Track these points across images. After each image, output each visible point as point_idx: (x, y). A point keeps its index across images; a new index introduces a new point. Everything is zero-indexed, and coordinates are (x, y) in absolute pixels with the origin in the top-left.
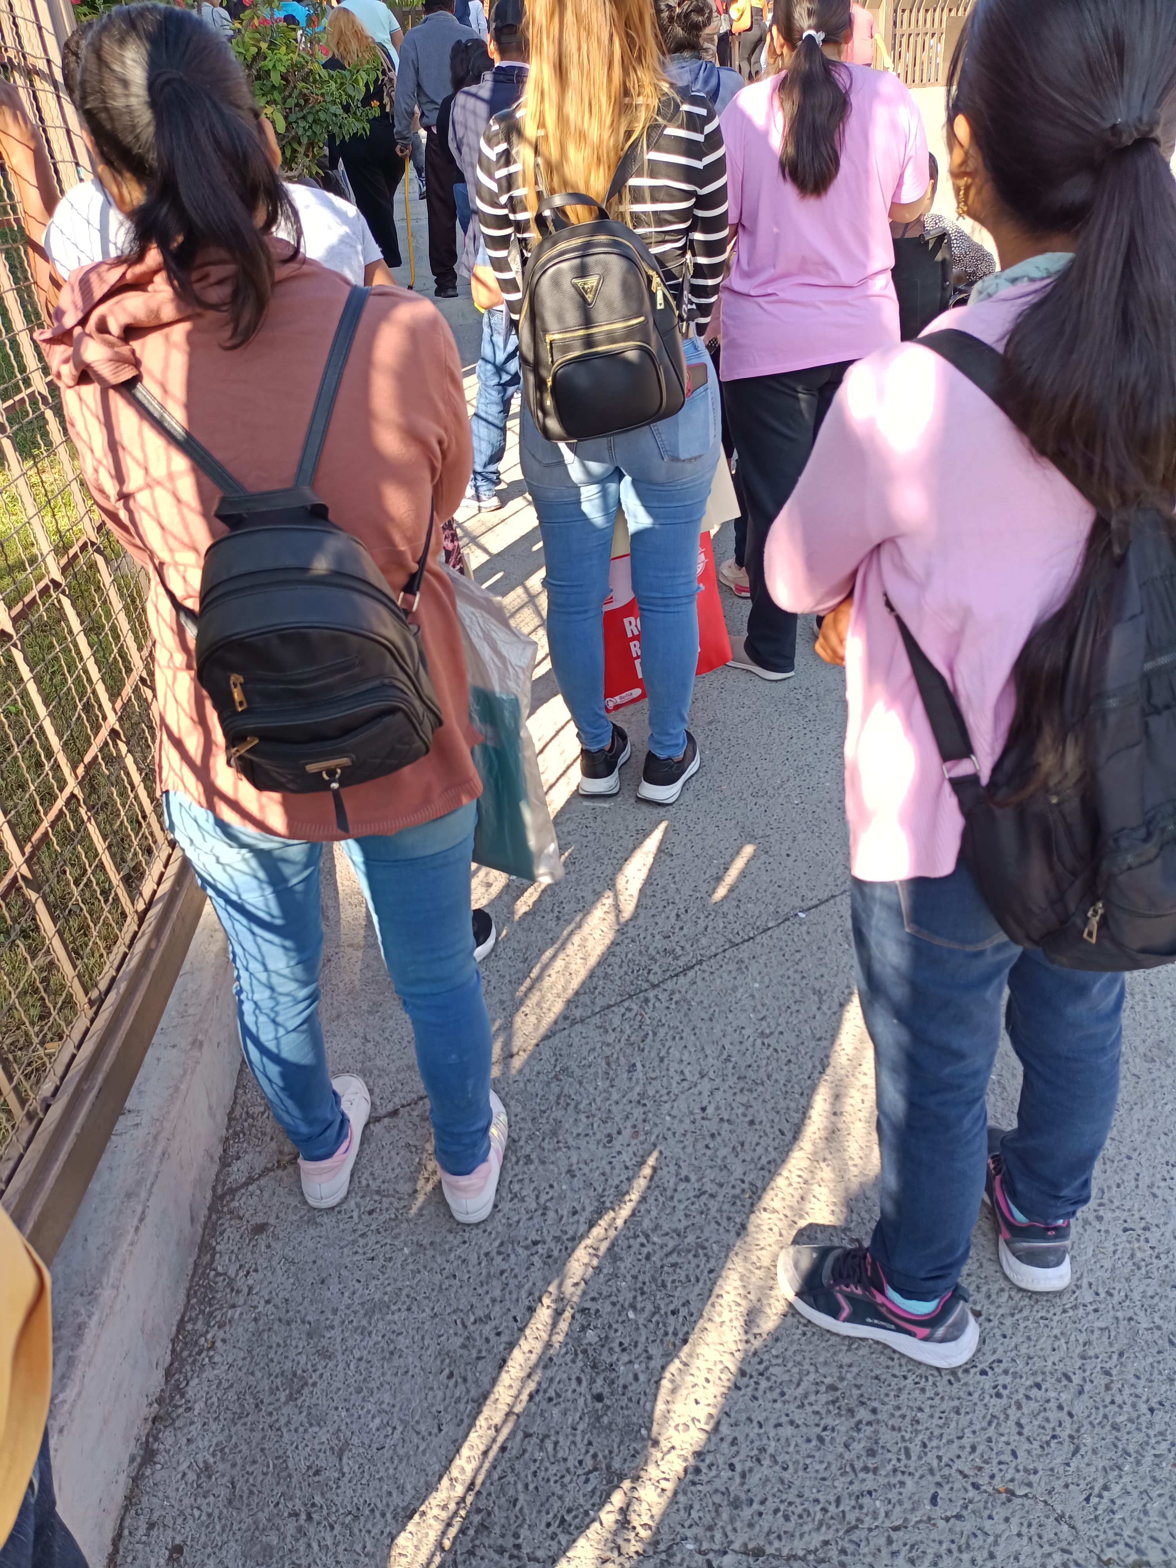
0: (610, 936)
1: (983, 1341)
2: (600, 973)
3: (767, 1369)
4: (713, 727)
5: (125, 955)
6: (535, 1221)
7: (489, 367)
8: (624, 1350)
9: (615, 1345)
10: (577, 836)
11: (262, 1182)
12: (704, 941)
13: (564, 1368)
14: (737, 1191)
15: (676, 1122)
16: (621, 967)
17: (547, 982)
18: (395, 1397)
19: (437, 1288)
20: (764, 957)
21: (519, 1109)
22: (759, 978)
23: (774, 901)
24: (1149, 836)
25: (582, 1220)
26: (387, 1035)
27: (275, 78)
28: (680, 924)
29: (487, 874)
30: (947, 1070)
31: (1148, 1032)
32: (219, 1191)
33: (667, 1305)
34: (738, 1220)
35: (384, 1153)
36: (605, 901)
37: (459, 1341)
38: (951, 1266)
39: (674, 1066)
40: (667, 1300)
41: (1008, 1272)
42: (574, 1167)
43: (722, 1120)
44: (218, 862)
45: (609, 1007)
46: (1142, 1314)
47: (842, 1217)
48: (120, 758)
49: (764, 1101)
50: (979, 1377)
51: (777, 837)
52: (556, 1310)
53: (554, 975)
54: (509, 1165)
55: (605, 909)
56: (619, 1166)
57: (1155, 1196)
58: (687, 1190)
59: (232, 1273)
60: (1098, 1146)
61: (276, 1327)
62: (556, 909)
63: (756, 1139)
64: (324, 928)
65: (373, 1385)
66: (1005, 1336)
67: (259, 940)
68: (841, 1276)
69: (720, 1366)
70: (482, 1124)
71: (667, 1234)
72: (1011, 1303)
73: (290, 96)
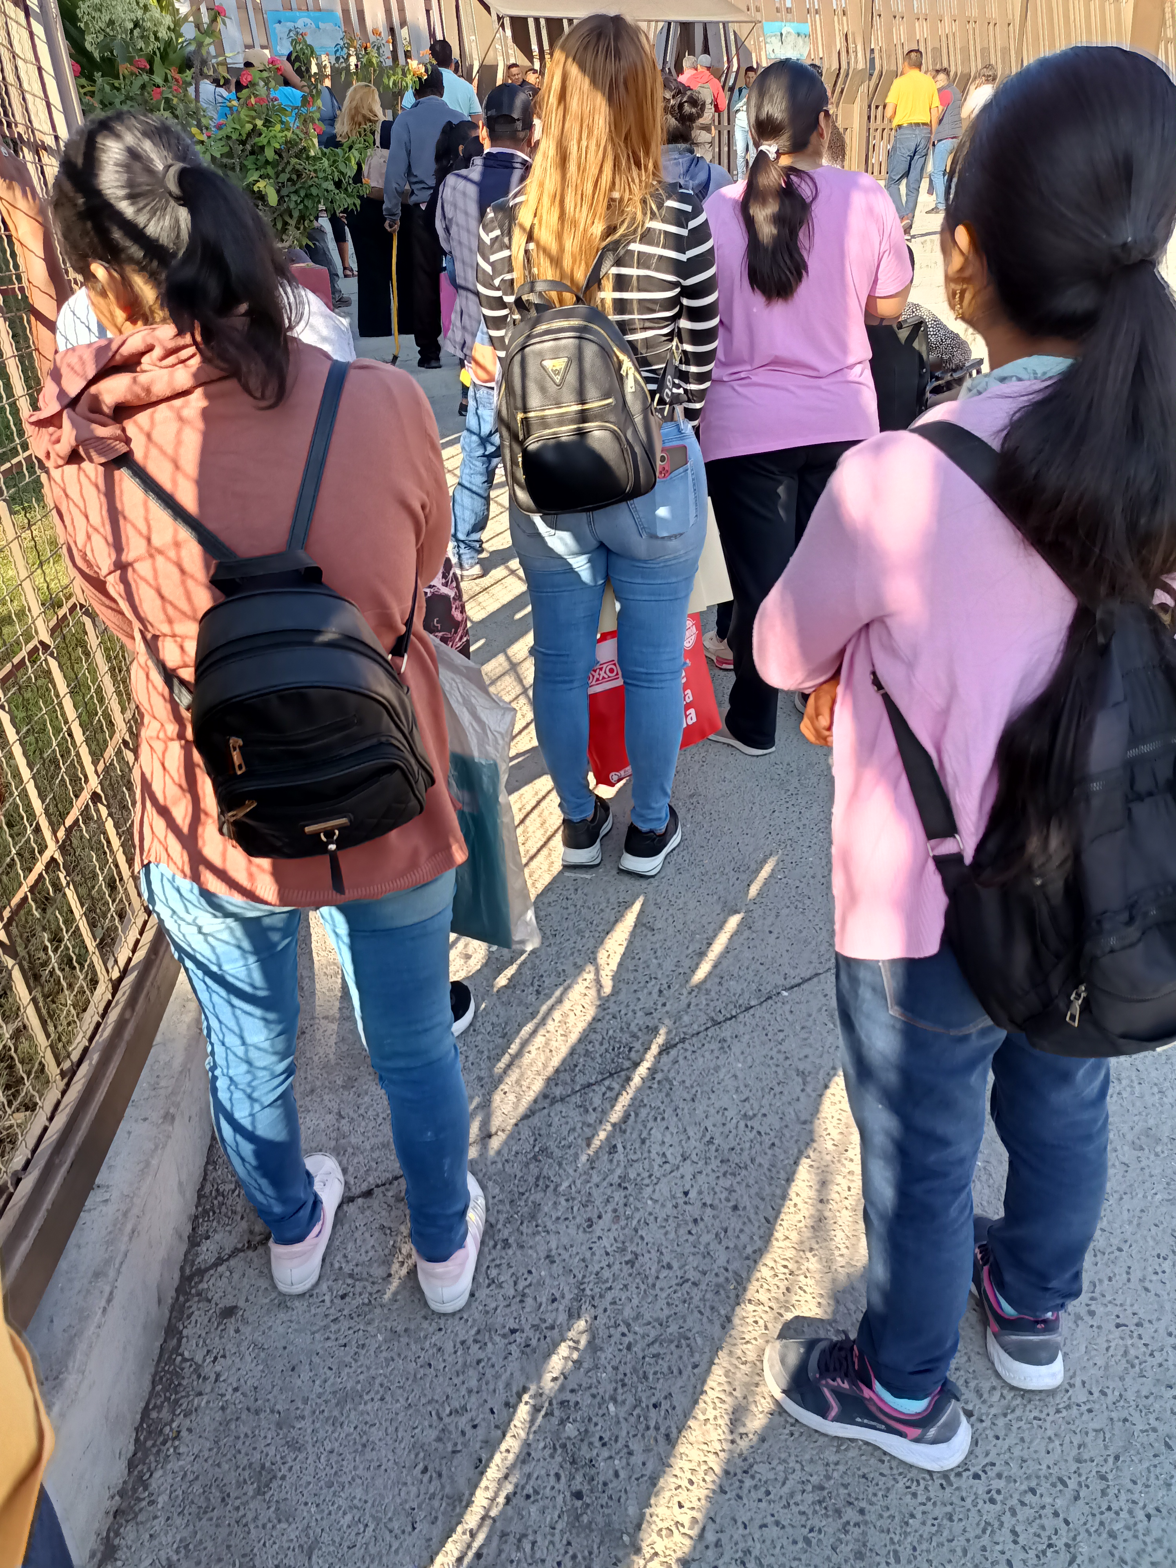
0: (591, 1012)
1: (975, 1442)
2: (581, 1050)
3: (751, 1466)
4: (694, 800)
5: (98, 1025)
6: (513, 1308)
7: (475, 438)
8: (604, 1445)
9: (595, 1440)
10: (558, 908)
11: (232, 1262)
12: (686, 1019)
13: (542, 1463)
14: (721, 1280)
15: (658, 1206)
16: (601, 1044)
17: (526, 1059)
18: (367, 1492)
19: (411, 1378)
20: (747, 1037)
21: (497, 1191)
22: (741, 1058)
23: (757, 979)
24: (1131, 920)
25: (561, 1308)
26: (362, 1111)
27: (269, 154)
28: (662, 1000)
29: (466, 946)
30: (932, 1158)
31: (1136, 1118)
32: (188, 1271)
33: (649, 1398)
34: (723, 1312)
35: (357, 1234)
36: (585, 976)
37: (433, 1434)
38: (938, 1360)
39: (656, 1148)
40: (649, 1393)
41: (1000, 1369)
42: (553, 1253)
43: (705, 1204)
44: (200, 931)
45: (589, 1085)
46: (1137, 1414)
47: (829, 1310)
48: (101, 824)
49: (748, 1186)
50: (972, 1481)
51: (760, 912)
52: (534, 1406)
53: (534, 1052)
54: (486, 1249)
55: (586, 984)
56: (599, 1252)
57: (1147, 1290)
58: (668, 1279)
59: (199, 1359)
60: (1088, 1238)
61: (244, 1416)
62: (536, 983)
63: (739, 1226)
64: (299, 999)
65: (345, 1479)
66: (997, 1438)
67: (238, 1012)
68: (827, 1370)
69: (704, 1467)
70: (459, 1207)
71: (649, 1323)
72: (1004, 1402)
73: (283, 171)
